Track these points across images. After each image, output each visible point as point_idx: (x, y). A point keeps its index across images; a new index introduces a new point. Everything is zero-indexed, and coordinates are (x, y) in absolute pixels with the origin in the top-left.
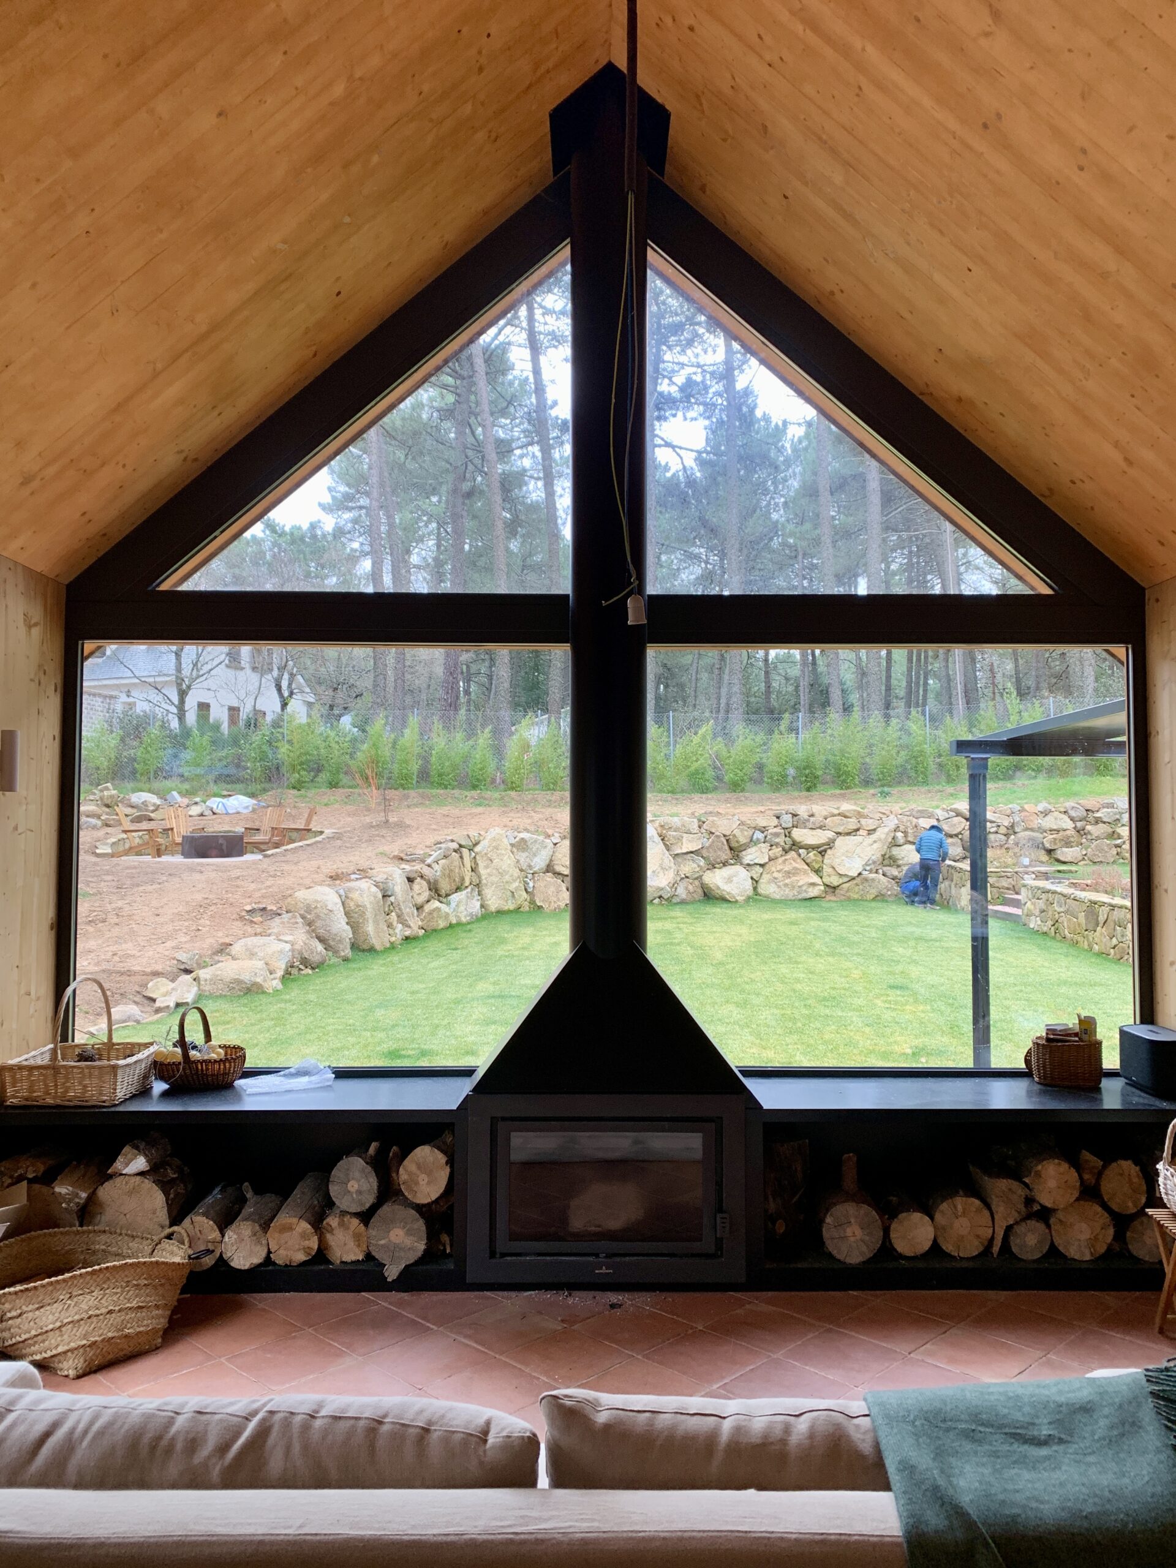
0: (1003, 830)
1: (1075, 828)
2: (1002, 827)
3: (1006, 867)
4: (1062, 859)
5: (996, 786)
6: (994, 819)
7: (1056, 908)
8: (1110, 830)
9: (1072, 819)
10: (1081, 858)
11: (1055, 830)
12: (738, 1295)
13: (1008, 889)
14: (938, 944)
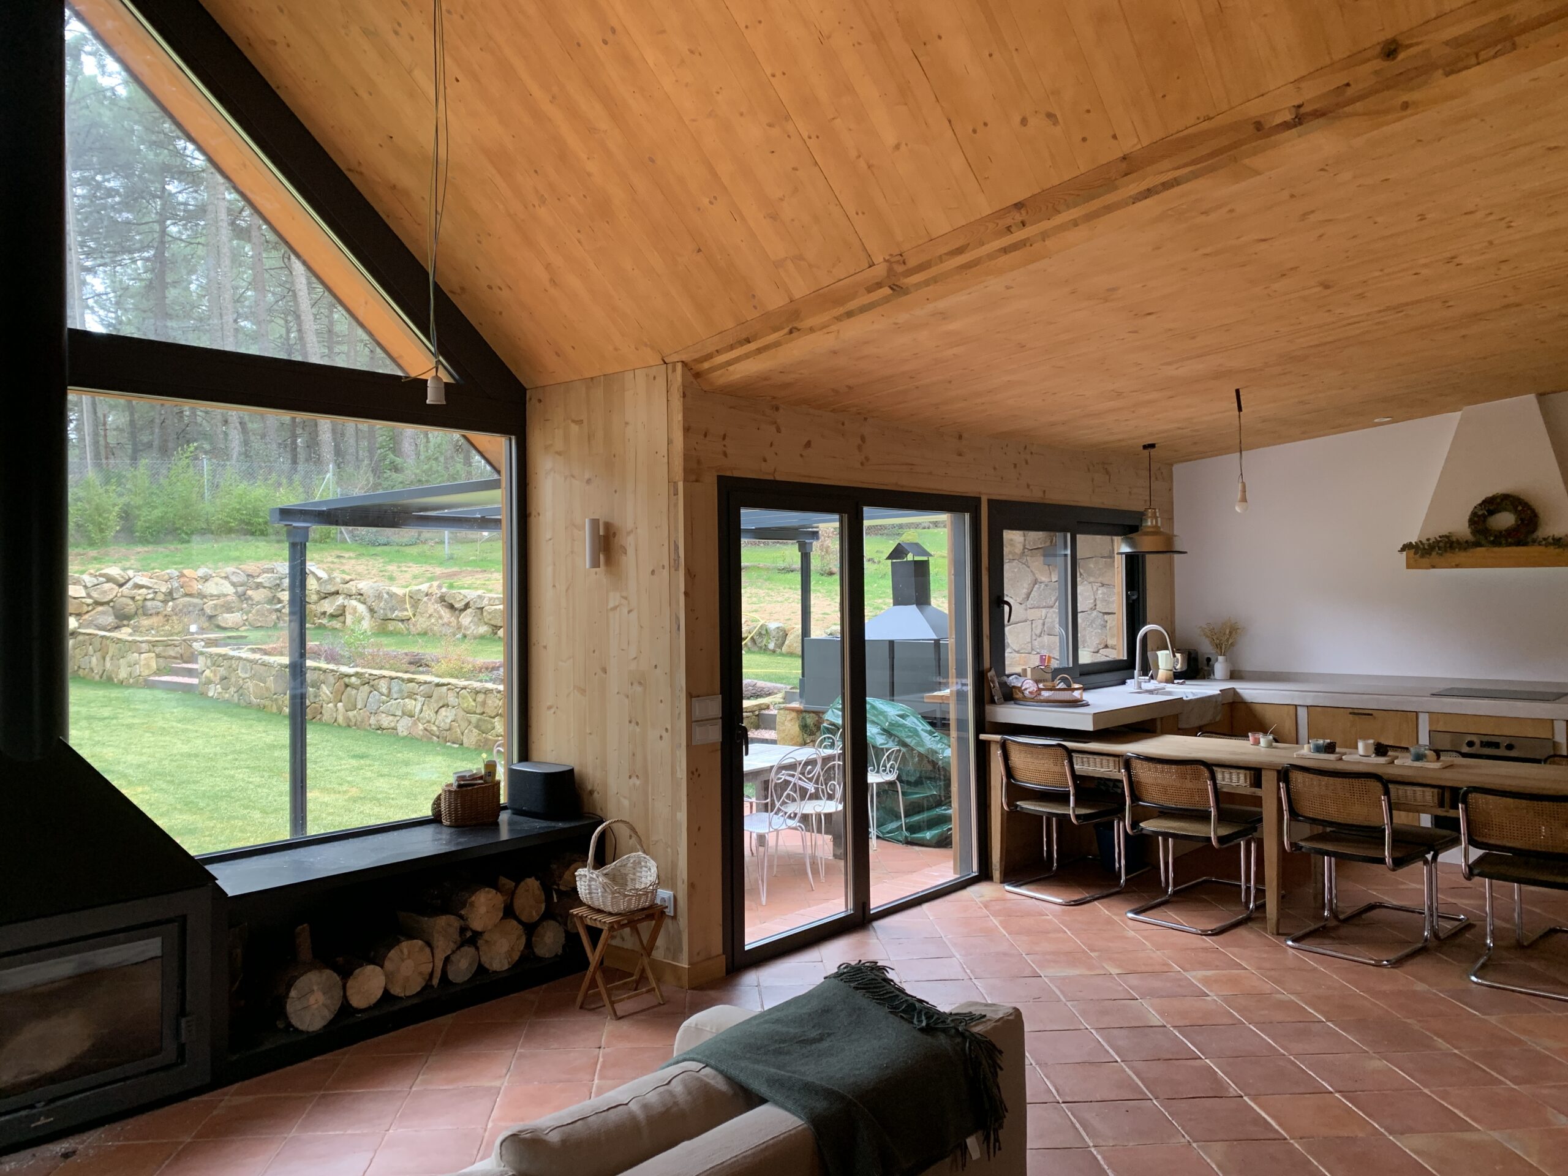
0: (161, 597)
1: (236, 593)
2: (159, 594)
3: (172, 635)
4: (223, 625)
5: (146, 549)
6: (150, 585)
7: (240, 674)
8: (271, 595)
9: (234, 584)
10: (241, 624)
11: (215, 596)
12: (205, 1097)
13: (175, 658)
14: (115, 721)
